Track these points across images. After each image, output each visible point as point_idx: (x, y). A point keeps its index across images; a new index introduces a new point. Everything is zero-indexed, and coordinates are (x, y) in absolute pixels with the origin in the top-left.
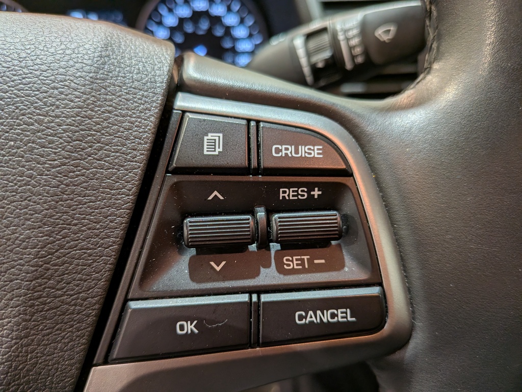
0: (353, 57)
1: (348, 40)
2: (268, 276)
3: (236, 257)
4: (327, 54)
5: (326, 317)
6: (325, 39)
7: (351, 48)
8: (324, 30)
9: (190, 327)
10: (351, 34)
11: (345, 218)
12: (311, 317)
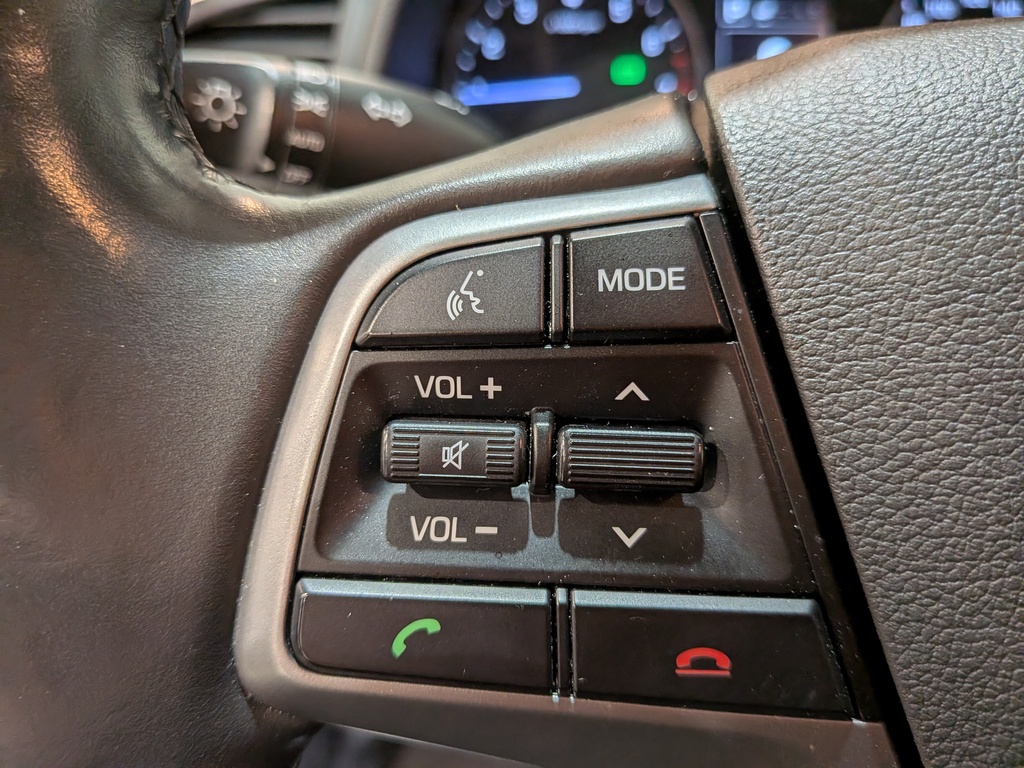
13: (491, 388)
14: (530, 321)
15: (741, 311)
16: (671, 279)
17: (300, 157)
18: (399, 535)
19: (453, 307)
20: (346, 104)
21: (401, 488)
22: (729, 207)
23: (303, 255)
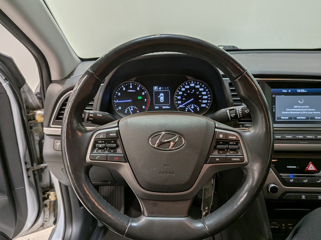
0: (240, 116)
1: (239, 112)
2: (228, 154)
3: (224, 151)
4: (234, 115)
5: (236, 159)
6: (234, 111)
7: (239, 114)
8: (234, 109)
9: (218, 159)
10: (239, 111)
11: (239, 147)
12: (234, 159)
13: (103, 142)
14: (106, 138)
15: (119, 136)
16: (115, 134)
17: (90, 120)
18: (97, 151)
19: (101, 137)
20: (95, 114)
21: (97, 148)
22: (119, 130)
23: (91, 133)
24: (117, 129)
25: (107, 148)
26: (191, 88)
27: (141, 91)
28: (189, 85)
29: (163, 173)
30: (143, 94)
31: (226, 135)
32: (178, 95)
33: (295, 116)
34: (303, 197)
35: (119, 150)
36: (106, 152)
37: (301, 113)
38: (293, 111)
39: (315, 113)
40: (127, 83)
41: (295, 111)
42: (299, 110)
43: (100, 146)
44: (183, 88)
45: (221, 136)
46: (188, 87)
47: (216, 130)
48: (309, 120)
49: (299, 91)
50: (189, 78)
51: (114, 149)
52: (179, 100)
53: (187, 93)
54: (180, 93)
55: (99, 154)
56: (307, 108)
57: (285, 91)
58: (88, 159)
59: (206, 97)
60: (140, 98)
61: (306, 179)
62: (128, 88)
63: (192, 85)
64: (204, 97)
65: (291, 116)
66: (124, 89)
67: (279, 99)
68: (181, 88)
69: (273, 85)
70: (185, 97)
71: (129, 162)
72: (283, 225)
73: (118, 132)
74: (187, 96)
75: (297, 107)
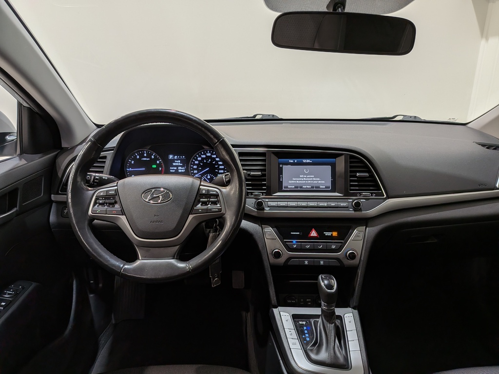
2: (209, 206)
4: (228, 179)
5: (215, 210)
9: (200, 210)
11: (218, 200)
12: (213, 210)
13: (103, 198)
14: (106, 195)
15: (117, 194)
16: (114, 192)
17: (96, 182)
18: (98, 206)
19: (101, 194)
21: (98, 204)
22: (117, 189)
23: (93, 192)
24: (116, 187)
25: (106, 204)
26: (208, 158)
27: (156, 159)
28: (205, 154)
29: (153, 222)
30: (158, 162)
31: (208, 190)
32: (194, 164)
33: (301, 185)
34: (306, 262)
35: (117, 206)
36: (106, 207)
37: (307, 182)
38: (299, 181)
39: (320, 182)
40: (141, 151)
41: (301, 180)
42: (305, 179)
43: (101, 202)
44: (199, 157)
45: (204, 192)
46: (204, 156)
47: (201, 187)
48: (315, 189)
49: (305, 161)
50: (206, 147)
51: (113, 204)
52: (195, 169)
53: (203, 163)
54: (197, 162)
55: (99, 209)
56: (312, 178)
57: (292, 161)
58: (90, 213)
59: (223, 167)
60: (154, 166)
61: (308, 245)
62: (142, 156)
63: (209, 154)
64: (221, 167)
65: (297, 185)
66: (138, 157)
67: (286, 169)
68: (197, 157)
69: (279, 155)
70: (201, 166)
71: (125, 215)
72: (302, 300)
73: (116, 191)
74: (203, 165)
75: (303, 176)
